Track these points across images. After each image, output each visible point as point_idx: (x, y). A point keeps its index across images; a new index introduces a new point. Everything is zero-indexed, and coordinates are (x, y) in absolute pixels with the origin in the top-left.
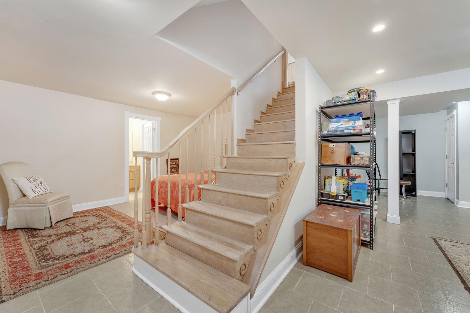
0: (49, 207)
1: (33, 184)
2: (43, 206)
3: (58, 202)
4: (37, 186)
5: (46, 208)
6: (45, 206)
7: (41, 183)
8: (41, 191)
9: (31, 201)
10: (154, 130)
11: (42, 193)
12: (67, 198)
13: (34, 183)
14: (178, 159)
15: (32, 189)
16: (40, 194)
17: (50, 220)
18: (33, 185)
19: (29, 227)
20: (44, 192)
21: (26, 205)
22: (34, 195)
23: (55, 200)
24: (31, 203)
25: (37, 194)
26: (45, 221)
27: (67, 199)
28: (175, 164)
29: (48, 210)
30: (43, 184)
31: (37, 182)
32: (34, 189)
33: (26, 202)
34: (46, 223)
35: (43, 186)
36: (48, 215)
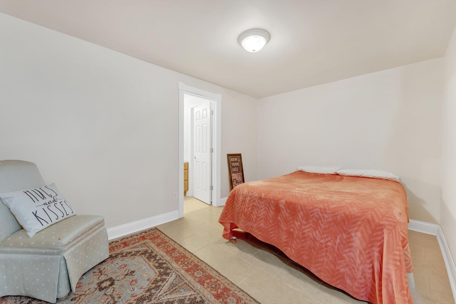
0: (65, 255)
1: (37, 203)
2: (53, 254)
3: (83, 239)
4: (45, 207)
5: (59, 257)
6: (58, 254)
7: (54, 201)
8: (53, 218)
9: (32, 243)
10: (212, 113)
11: (54, 221)
12: (100, 225)
13: (42, 201)
14: (240, 155)
15: (35, 215)
16: (50, 223)
17: (66, 282)
18: (38, 206)
19: (29, 296)
20: (60, 218)
21: (23, 250)
22: (39, 227)
23: (78, 237)
24: (31, 247)
25: (46, 225)
26: (58, 285)
27: (99, 228)
28: (237, 162)
29: (63, 262)
30: (58, 203)
31: (48, 199)
32: (41, 214)
33: (22, 244)
34: (60, 289)
35: (59, 205)
36: (64, 272)
